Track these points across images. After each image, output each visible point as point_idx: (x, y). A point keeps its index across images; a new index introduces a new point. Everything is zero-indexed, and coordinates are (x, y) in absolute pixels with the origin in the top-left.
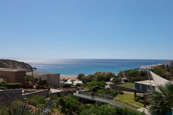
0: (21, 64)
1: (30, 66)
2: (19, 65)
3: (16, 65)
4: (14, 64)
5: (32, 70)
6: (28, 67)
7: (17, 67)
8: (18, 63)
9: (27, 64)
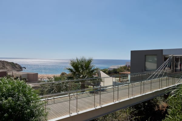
0: (10, 64)
1: (19, 65)
2: (9, 65)
3: (5, 65)
4: (3, 63)
5: (21, 69)
6: (18, 67)
7: (6, 67)
8: (8, 63)
9: (16, 64)
